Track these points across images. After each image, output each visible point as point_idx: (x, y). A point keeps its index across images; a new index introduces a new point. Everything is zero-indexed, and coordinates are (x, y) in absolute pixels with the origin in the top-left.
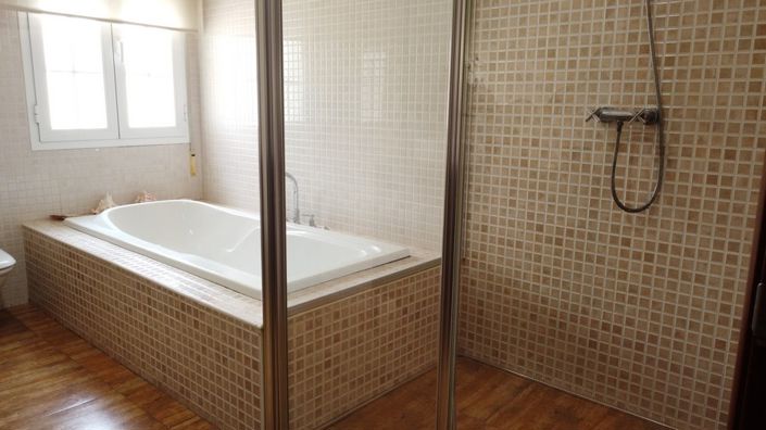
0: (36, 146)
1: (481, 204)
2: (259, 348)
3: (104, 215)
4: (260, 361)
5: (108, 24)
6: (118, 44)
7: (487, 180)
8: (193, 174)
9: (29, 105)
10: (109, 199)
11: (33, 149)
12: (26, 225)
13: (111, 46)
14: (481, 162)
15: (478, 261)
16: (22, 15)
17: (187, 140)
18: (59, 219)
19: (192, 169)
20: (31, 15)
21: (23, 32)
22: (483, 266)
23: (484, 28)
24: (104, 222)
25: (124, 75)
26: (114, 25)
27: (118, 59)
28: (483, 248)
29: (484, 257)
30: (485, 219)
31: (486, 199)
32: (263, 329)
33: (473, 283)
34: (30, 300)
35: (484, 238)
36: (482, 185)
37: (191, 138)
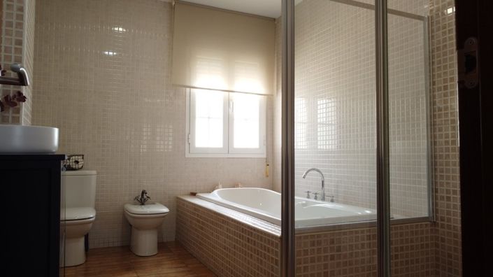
0: (188, 155)
1: (445, 181)
2: (279, 250)
3: (215, 192)
4: (279, 259)
5: (227, 93)
6: (231, 103)
7: (447, 164)
8: (267, 176)
9: (187, 135)
10: (220, 186)
11: (186, 156)
12: (179, 196)
13: (228, 105)
14: (442, 152)
15: (446, 223)
16: (188, 89)
17: (265, 156)
18: (193, 194)
19: (266, 173)
20: (192, 89)
21: (187, 98)
22: (449, 227)
23: (438, 64)
24: (215, 195)
25: (233, 120)
26: (230, 93)
27: (230, 111)
28: (448, 213)
29: (449, 220)
30: (448, 192)
31: (448, 178)
32: (281, 238)
33: (443, 240)
34: (176, 239)
35: (448, 206)
36: (444, 167)
37: (267, 155)
